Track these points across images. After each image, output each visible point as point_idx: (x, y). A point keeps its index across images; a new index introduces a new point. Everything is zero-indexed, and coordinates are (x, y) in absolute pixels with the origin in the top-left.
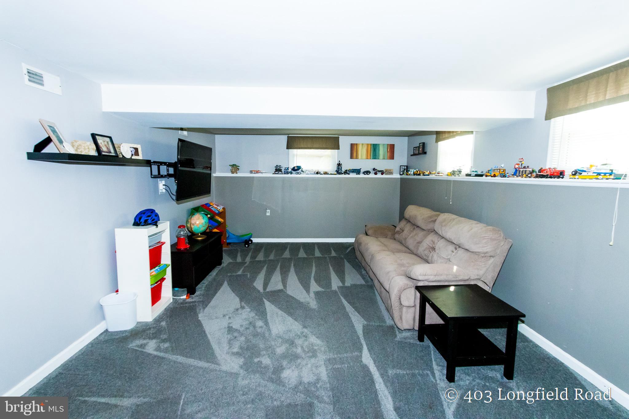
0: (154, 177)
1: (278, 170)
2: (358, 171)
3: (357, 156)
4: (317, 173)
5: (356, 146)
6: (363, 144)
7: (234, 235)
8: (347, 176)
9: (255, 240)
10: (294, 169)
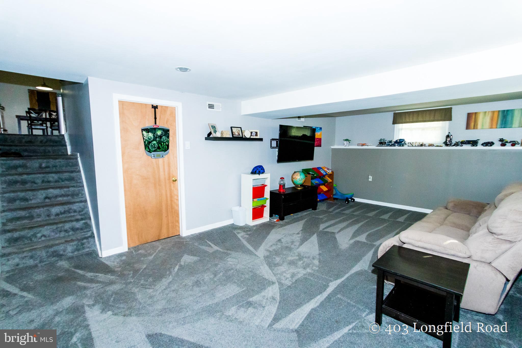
0: (272, 148)
1: (382, 143)
2: (474, 143)
3: (476, 125)
4: (422, 145)
5: (475, 116)
6: (485, 112)
7: (340, 193)
8: (459, 148)
9: (357, 200)
10: (396, 142)
